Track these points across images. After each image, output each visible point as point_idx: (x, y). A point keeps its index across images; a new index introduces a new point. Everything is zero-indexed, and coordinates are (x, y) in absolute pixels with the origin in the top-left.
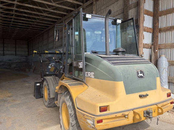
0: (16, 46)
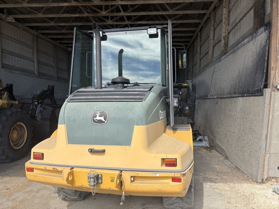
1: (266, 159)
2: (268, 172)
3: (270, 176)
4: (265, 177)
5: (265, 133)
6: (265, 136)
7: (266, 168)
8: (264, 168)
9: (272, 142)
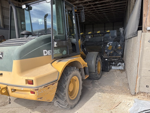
0: (113, 28)
1: (138, 79)
2: (139, 89)
3: (141, 91)
4: (137, 91)
5: (137, 62)
6: (137, 64)
7: (138, 85)
8: (136, 86)
9: (143, 69)
